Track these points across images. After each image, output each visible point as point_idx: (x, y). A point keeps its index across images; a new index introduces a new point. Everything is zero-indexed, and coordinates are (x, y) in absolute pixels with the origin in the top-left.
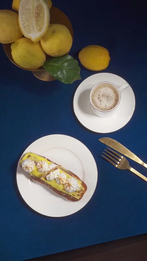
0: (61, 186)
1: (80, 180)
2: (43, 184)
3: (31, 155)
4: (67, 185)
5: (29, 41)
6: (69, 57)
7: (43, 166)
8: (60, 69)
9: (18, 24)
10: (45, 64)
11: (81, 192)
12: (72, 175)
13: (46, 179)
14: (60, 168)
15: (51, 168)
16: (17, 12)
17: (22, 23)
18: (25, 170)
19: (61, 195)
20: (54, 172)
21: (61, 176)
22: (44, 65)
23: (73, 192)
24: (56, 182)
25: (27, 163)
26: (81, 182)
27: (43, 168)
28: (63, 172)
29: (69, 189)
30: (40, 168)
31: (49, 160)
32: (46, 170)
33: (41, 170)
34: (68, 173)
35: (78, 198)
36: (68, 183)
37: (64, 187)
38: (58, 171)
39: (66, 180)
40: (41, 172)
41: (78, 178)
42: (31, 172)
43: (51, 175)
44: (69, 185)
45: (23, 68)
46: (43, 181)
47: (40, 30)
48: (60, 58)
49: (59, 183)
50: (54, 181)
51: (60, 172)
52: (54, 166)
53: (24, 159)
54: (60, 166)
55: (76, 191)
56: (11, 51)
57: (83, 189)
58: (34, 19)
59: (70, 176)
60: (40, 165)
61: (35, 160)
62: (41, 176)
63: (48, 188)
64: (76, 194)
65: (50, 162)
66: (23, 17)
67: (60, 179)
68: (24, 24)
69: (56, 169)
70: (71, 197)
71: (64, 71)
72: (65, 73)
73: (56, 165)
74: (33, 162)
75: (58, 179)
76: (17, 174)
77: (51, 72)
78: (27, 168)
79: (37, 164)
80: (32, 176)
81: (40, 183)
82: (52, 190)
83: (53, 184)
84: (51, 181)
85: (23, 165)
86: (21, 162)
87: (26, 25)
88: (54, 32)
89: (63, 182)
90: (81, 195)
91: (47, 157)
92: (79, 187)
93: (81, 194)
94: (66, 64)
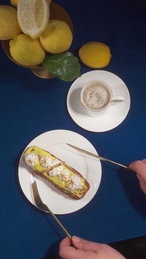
0: (63, 182)
1: (84, 178)
2: (45, 179)
3: (35, 149)
4: (70, 182)
5: (28, 37)
6: (69, 54)
7: (47, 161)
8: (60, 66)
9: (17, 21)
10: (45, 61)
11: (83, 191)
12: (75, 173)
13: (48, 174)
14: (63, 165)
15: (55, 164)
16: (15, 8)
17: (21, 19)
18: (27, 163)
19: (63, 192)
20: (58, 168)
21: (64, 173)
22: (43, 62)
23: (76, 190)
24: (59, 179)
25: (30, 157)
26: (84, 180)
27: (47, 164)
28: (66, 168)
29: (71, 186)
30: (43, 163)
31: (53, 156)
32: (49, 165)
33: (44, 165)
34: (71, 170)
35: (80, 196)
36: (71, 181)
37: (66, 184)
38: (62, 167)
39: (69, 177)
40: (44, 167)
41: (81, 176)
42: (34, 167)
43: (54, 171)
44: (72, 182)
45: (21, 65)
46: (45, 176)
47: (39, 27)
48: (60, 55)
49: (62, 180)
50: (57, 177)
51: (63, 169)
52: (58, 162)
53: (27, 152)
54: (64, 162)
55: (78, 189)
56: (9, 47)
57: (86, 187)
58: (33, 15)
59: (74, 174)
60: (44, 160)
61: (39, 154)
62: (44, 171)
63: (50, 184)
64: (78, 192)
65: (54, 158)
66: (22, 13)
67: (63, 176)
68: (23, 20)
69: (60, 165)
70: (73, 195)
71: (64, 68)
72: (65, 70)
73: (60, 162)
74: (37, 156)
75: (61, 175)
76: (19, 167)
77: (50, 70)
78: (30, 162)
79: (40, 159)
80: (34, 171)
81: (42, 178)
82: (53, 186)
83: (55, 180)
84: (53, 178)
85: (26, 158)
86: (24, 155)
87: (24, 20)
88: (54, 28)
89: (66, 179)
90: (83, 194)
91: (51, 153)
92: (82, 185)
93: (83, 192)
94: (66, 61)
